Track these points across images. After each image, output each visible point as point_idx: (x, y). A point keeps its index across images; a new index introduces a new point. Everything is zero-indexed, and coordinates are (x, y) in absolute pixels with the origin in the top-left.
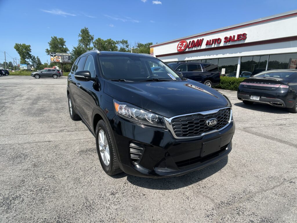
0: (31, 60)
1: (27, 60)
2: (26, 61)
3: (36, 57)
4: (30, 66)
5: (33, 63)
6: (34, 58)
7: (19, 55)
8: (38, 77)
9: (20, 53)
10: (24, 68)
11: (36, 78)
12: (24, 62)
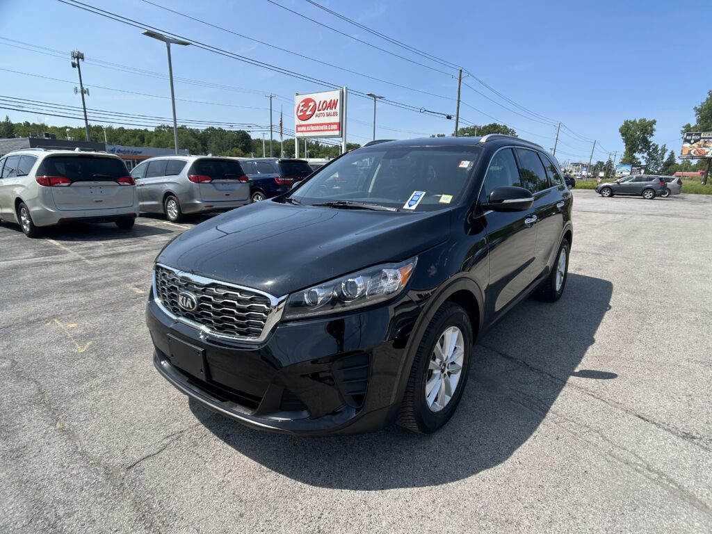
0: (645, 155)
1: (637, 155)
2: (634, 158)
3: (660, 148)
4: (638, 169)
5: (648, 161)
6: (655, 150)
7: (624, 144)
8: (607, 193)
9: (626, 141)
10: (624, 173)
11: (603, 196)
12: (629, 160)
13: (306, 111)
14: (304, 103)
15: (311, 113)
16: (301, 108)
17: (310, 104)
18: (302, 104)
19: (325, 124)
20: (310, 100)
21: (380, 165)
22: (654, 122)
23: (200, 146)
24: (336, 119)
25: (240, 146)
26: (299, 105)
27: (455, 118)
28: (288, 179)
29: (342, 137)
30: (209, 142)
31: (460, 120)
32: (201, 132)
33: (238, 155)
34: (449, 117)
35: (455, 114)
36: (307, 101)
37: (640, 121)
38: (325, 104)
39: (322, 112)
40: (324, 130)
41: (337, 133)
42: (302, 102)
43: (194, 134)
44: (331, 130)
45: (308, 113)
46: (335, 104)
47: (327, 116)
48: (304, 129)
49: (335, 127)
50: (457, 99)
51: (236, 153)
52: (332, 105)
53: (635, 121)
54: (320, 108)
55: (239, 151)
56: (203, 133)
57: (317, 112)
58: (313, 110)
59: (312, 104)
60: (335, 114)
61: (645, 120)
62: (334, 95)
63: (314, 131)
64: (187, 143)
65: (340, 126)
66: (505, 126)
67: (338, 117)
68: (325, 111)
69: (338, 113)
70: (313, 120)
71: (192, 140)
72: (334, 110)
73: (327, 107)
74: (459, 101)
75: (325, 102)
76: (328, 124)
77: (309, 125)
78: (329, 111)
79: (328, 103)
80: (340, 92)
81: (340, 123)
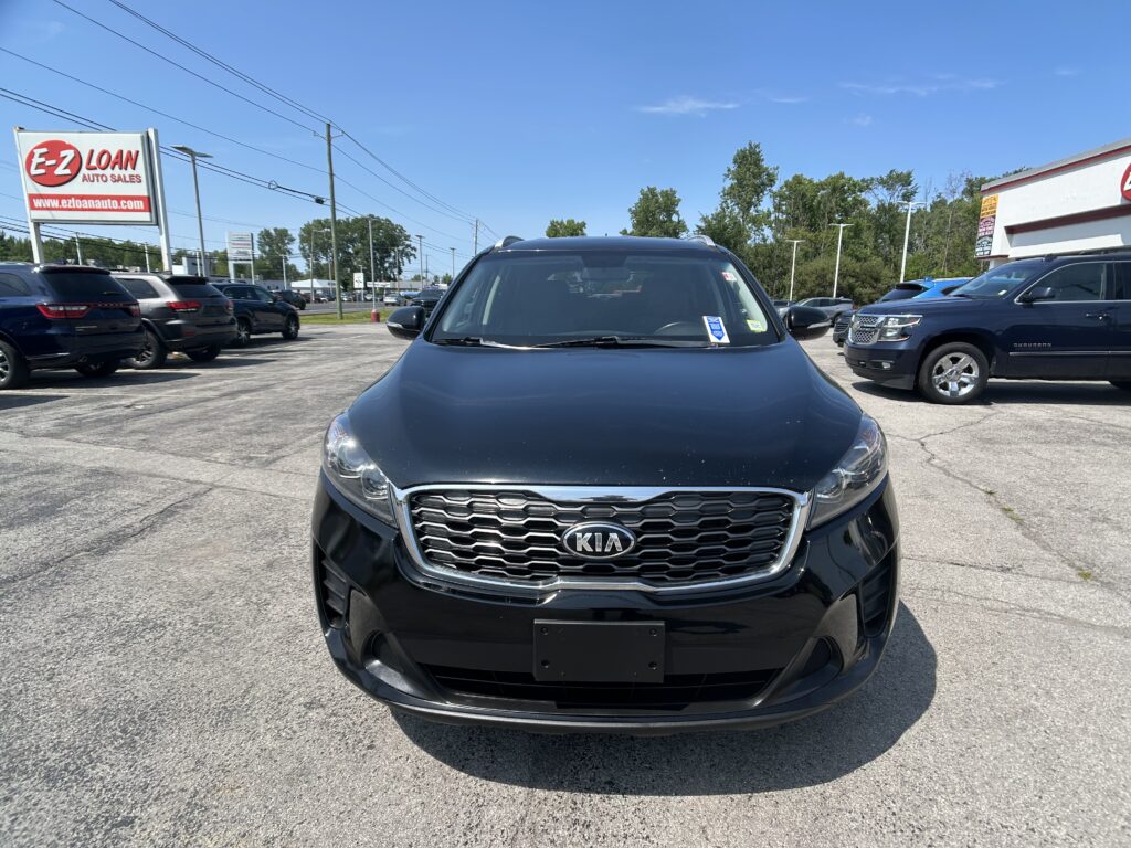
13: (55, 166)
14: (44, 150)
15: (68, 172)
16: (38, 160)
17: (63, 154)
18: (38, 152)
19: (112, 198)
20: (62, 145)
21: (498, 279)
22: (584, 225)
24: (141, 189)
26: (32, 154)
27: (329, 203)
28: (75, 309)
29: (158, 224)
31: (337, 206)
34: (319, 201)
35: (329, 196)
36: (54, 147)
37: (568, 221)
38: (105, 157)
39: (99, 172)
40: (109, 210)
41: (146, 216)
42: (40, 147)
44: (127, 210)
45: (61, 171)
46: (131, 159)
47: (116, 181)
48: (54, 203)
49: (140, 204)
50: (328, 170)
52: (124, 160)
53: (562, 222)
54: (94, 163)
57: (84, 171)
58: (76, 165)
59: (68, 154)
60: (134, 179)
61: (573, 221)
62: (130, 142)
63: (83, 209)
65: (150, 203)
66: (387, 220)
67: (143, 185)
68: (108, 172)
69: (143, 179)
70: (78, 188)
72: (130, 171)
73: (111, 165)
74: (332, 175)
75: (104, 152)
76: (119, 198)
77: (68, 197)
78: (117, 171)
79: (113, 156)
80: (142, 137)
81: (149, 198)
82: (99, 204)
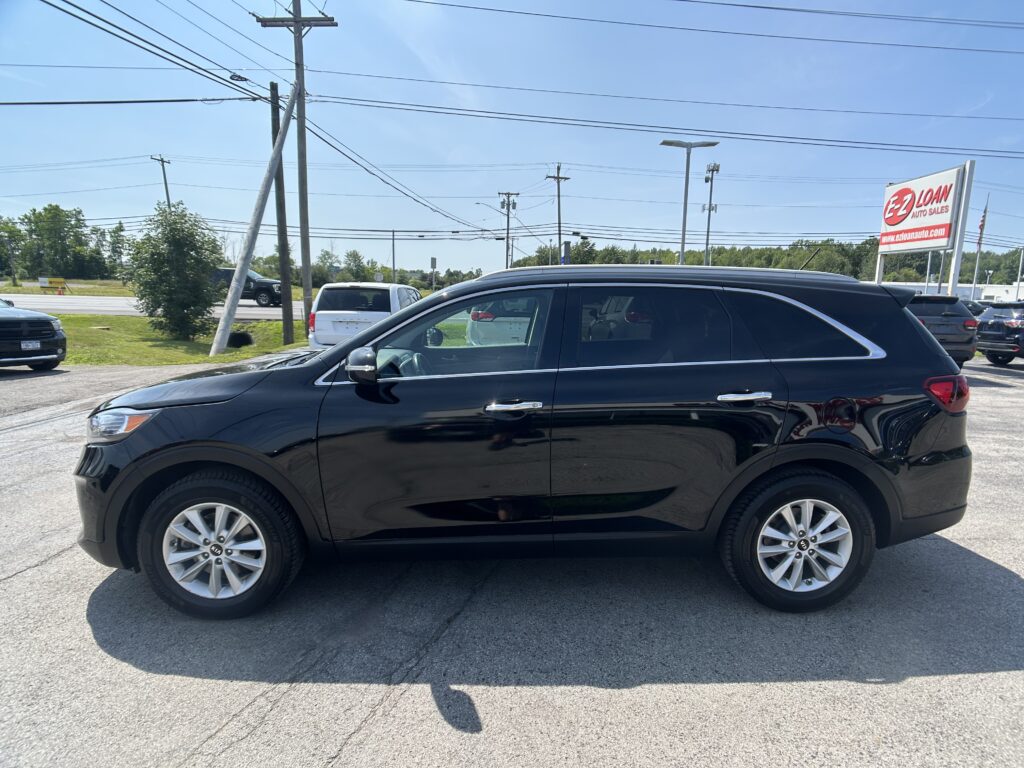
13: (899, 209)
14: (896, 198)
15: (905, 212)
16: (891, 206)
17: (905, 198)
18: (892, 200)
19: (925, 229)
20: (906, 191)
23: (849, 267)
24: (946, 218)
25: (915, 264)
26: (889, 203)
29: (953, 248)
30: (864, 261)
32: (855, 247)
33: (908, 279)
36: (902, 193)
38: (929, 195)
39: (923, 208)
40: (921, 240)
41: (944, 242)
42: (894, 196)
43: (843, 250)
44: (933, 238)
45: (901, 212)
46: (946, 192)
47: (931, 214)
48: (892, 238)
49: (942, 231)
51: (906, 275)
52: (940, 195)
54: (921, 202)
55: (913, 272)
56: (858, 247)
57: (915, 209)
58: (909, 208)
59: (908, 197)
60: (944, 209)
62: (948, 178)
63: (907, 241)
64: (828, 264)
65: (951, 229)
67: (949, 214)
68: (929, 207)
69: (951, 208)
70: (909, 223)
71: (839, 259)
72: (943, 203)
73: (931, 201)
75: (930, 190)
76: (929, 228)
77: (900, 232)
78: (935, 205)
79: (935, 192)
80: (958, 172)
81: (951, 225)
82: (918, 235)
